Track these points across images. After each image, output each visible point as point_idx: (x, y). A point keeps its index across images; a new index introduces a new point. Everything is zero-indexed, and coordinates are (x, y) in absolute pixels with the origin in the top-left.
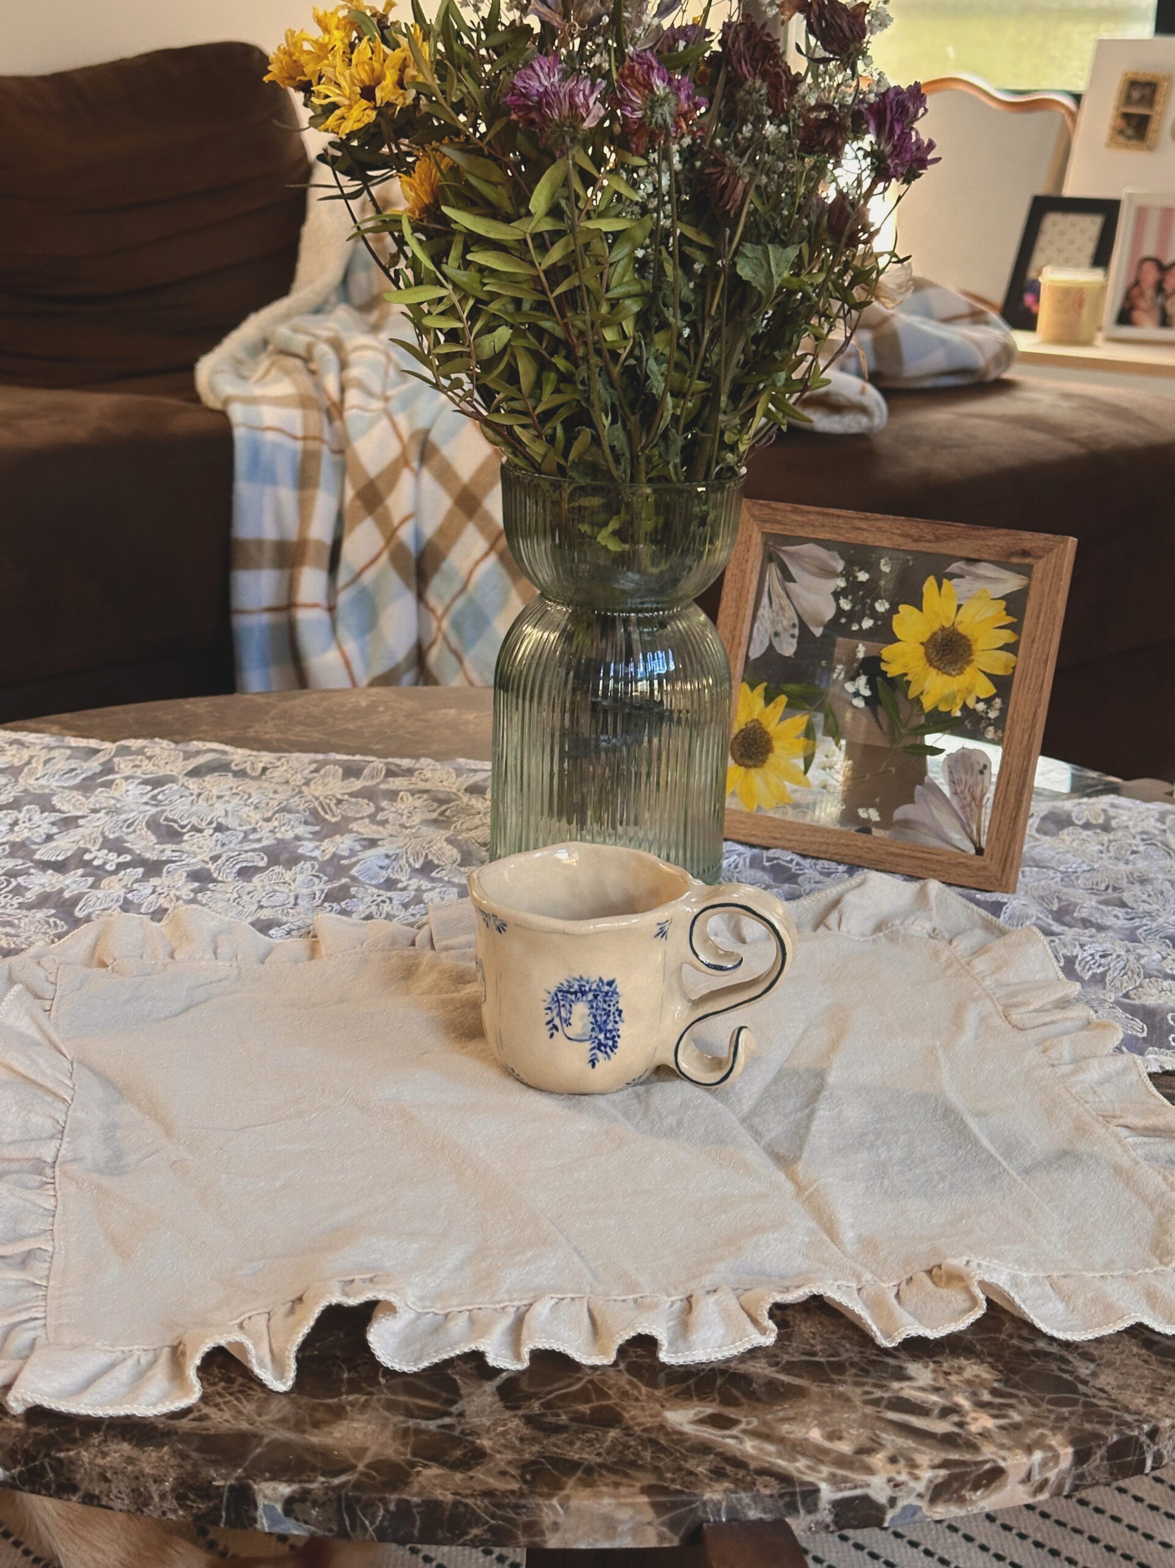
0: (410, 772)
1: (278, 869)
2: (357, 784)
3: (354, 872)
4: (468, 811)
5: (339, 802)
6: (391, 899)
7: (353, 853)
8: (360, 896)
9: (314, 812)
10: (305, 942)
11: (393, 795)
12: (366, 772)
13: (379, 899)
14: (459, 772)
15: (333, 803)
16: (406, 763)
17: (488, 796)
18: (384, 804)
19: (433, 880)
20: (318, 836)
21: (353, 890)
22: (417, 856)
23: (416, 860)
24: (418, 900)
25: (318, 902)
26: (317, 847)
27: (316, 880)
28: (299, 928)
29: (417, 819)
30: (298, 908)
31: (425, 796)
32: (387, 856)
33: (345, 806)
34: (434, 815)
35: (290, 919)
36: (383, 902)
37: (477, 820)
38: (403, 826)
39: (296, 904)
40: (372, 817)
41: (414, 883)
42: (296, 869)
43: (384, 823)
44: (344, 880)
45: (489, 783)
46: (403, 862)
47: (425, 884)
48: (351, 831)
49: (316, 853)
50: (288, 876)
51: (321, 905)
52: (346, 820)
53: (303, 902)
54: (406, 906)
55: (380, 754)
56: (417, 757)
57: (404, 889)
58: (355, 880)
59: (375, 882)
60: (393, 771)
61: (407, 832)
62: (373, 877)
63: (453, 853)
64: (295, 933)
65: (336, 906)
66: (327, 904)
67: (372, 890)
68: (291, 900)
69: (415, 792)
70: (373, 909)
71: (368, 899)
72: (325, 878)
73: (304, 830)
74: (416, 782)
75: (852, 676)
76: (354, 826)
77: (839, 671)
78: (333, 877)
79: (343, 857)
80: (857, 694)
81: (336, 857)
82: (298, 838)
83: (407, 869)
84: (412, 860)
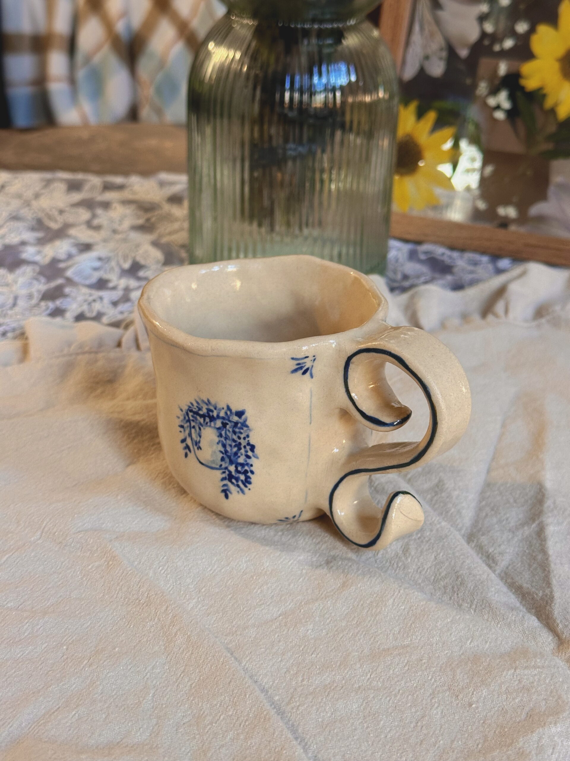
0: (121, 187)
2: (77, 197)
3: (69, 273)
4: (169, 218)
5: (61, 212)
6: (101, 298)
7: (70, 256)
8: (73, 294)
9: (39, 221)
10: (18, 344)
11: (106, 205)
12: (87, 187)
13: (91, 299)
14: (162, 184)
15: (56, 213)
17: (186, 204)
18: (99, 211)
19: (139, 279)
20: (41, 242)
21: (67, 290)
22: (125, 258)
23: (125, 261)
24: (126, 298)
25: (34, 301)
26: (39, 252)
27: (35, 282)
28: (14, 330)
29: (127, 224)
30: (17, 309)
31: (133, 207)
32: (100, 259)
33: (66, 215)
34: (141, 222)
35: (7, 320)
36: (94, 301)
37: (176, 226)
38: (115, 231)
39: (14, 305)
40: (89, 224)
41: (123, 282)
42: (19, 271)
43: (98, 228)
44: (60, 281)
45: (186, 194)
46: (113, 263)
47: (133, 283)
48: (68, 236)
49: (38, 258)
50: (10, 277)
51: (37, 305)
52: (67, 226)
53: (21, 303)
54: (115, 304)
55: (99, 173)
56: (126, 173)
57: (114, 288)
58: (70, 281)
59: (88, 282)
60: (107, 187)
61: (118, 237)
62: (86, 278)
63: (157, 255)
64: (10, 335)
65: (51, 305)
66: (43, 304)
67: (85, 290)
68: (11, 301)
69: (126, 202)
70: (85, 307)
71: (80, 298)
72: (43, 280)
73: (29, 236)
74: (126, 194)
75: (494, 91)
76: (72, 232)
77: (483, 87)
78: (49, 279)
79: (60, 261)
80: (498, 107)
81: (55, 261)
82: (23, 243)
83: (117, 270)
84: (122, 262)
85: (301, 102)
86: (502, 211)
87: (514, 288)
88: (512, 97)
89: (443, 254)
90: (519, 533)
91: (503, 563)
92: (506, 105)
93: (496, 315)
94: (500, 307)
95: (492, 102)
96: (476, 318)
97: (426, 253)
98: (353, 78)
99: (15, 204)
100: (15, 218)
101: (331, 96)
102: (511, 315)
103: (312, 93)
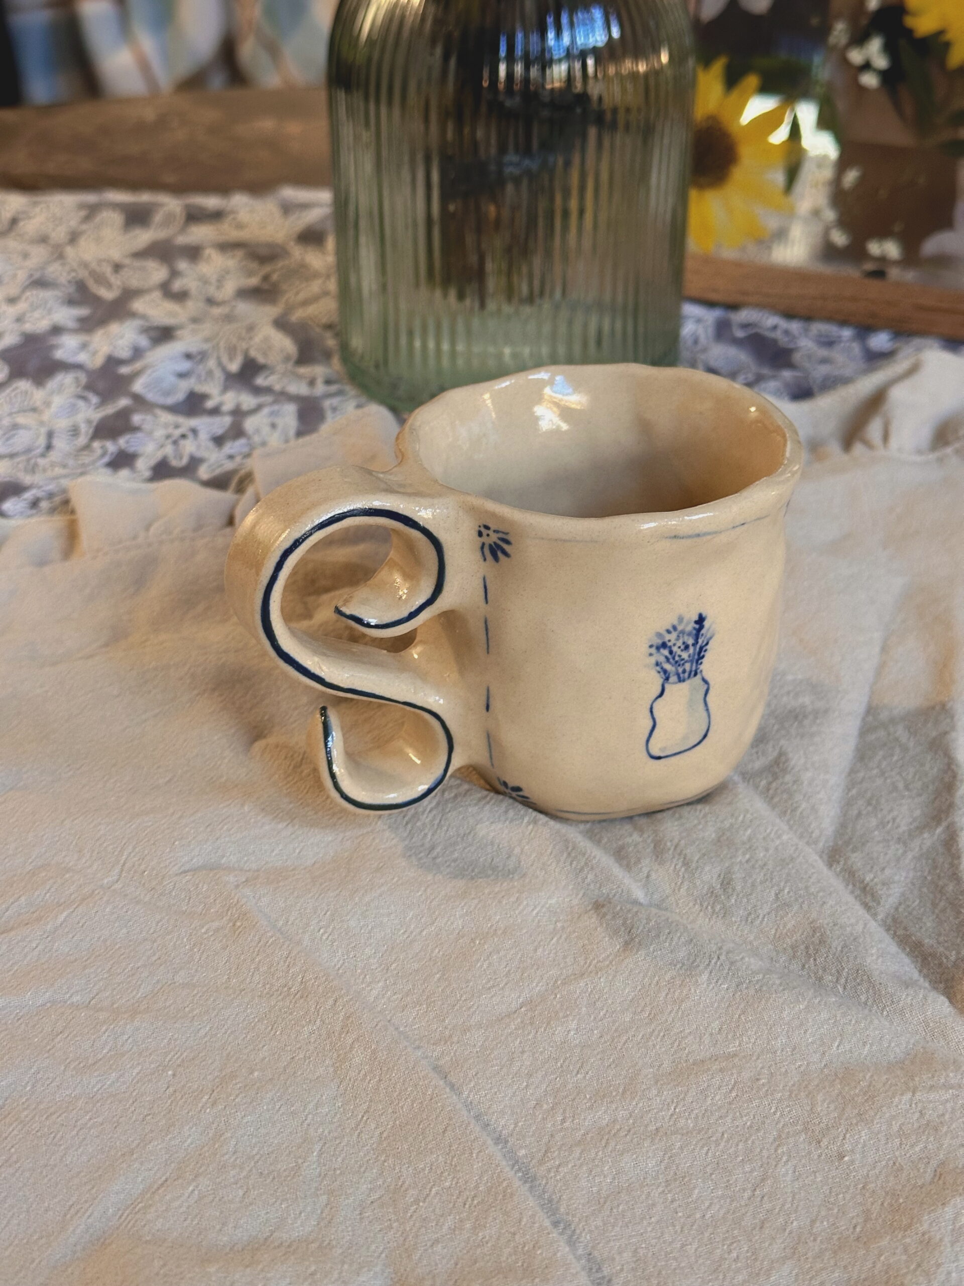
0: (217, 216)
1: (24, 385)
2: (143, 237)
3: (138, 387)
4: (302, 272)
5: (117, 267)
6: (194, 431)
7: (138, 353)
8: (146, 427)
9: (81, 286)
10: (59, 521)
11: (194, 253)
12: (158, 218)
13: (177, 433)
14: (287, 208)
15: (108, 270)
16: (211, 202)
17: (331, 243)
18: (182, 265)
19: (258, 391)
20: (87, 325)
21: (137, 419)
22: (232, 351)
23: (231, 359)
24: (236, 431)
25: (82, 440)
26: (84, 346)
27: (81, 403)
28: (50, 496)
29: (230, 287)
30: (54, 456)
31: (240, 253)
32: (188, 356)
33: (125, 273)
34: (254, 281)
35: (37, 478)
36: (183, 436)
37: (315, 287)
38: (211, 301)
39: (49, 447)
40: (167, 291)
41: (230, 400)
42: (53, 384)
43: (181, 297)
44: (124, 402)
45: (330, 226)
46: (212, 363)
47: (248, 401)
48: (133, 315)
49: (82, 357)
50: (38, 395)
51: (87, 447)
52: (129, 294)
53: (61, 444)
54: (219, 441)
55: (178, 189)
56: (224, 190)
57: (215, 411)
58: (140, 401)
59: (170, 401)
60: (194, 216)
61: (217, 311)
62: (167, 393)
63: (285, 344)
64: (44, 505)
65: (111, 447)
66: (96, 444)
67: (166, 418)
68: (42, 441)
69: (225, 247)
70: (169, 450)
71: (159, 433)
72: (94, 399)
73: (65, 315)
74: (227, 231)
75: (859, 39)
76: (138, 305)
77: (840, 31)
78: (106, 397)
79: (121, 362)
80: (867, 66)
81: (112, 362)
82: (57, 330)
83: (219, 374)
84: (225, 359)
85: (526, 80)
86: (874, 248)
87: (898, 394)
88: (889, 48)
89: (775, 328)
90: (916, 844)
91: (890, 899)
92: (881, 62)
93: (868, 444)
94: (874, 429)
95: (856, 56)
96: (834, 448)
97: (745, 326)
98: (616, 33)
99: (39, 254)
100: (40, 283)
101: (578, 66)
102: (894, 442)
103: (545, 62)
